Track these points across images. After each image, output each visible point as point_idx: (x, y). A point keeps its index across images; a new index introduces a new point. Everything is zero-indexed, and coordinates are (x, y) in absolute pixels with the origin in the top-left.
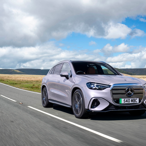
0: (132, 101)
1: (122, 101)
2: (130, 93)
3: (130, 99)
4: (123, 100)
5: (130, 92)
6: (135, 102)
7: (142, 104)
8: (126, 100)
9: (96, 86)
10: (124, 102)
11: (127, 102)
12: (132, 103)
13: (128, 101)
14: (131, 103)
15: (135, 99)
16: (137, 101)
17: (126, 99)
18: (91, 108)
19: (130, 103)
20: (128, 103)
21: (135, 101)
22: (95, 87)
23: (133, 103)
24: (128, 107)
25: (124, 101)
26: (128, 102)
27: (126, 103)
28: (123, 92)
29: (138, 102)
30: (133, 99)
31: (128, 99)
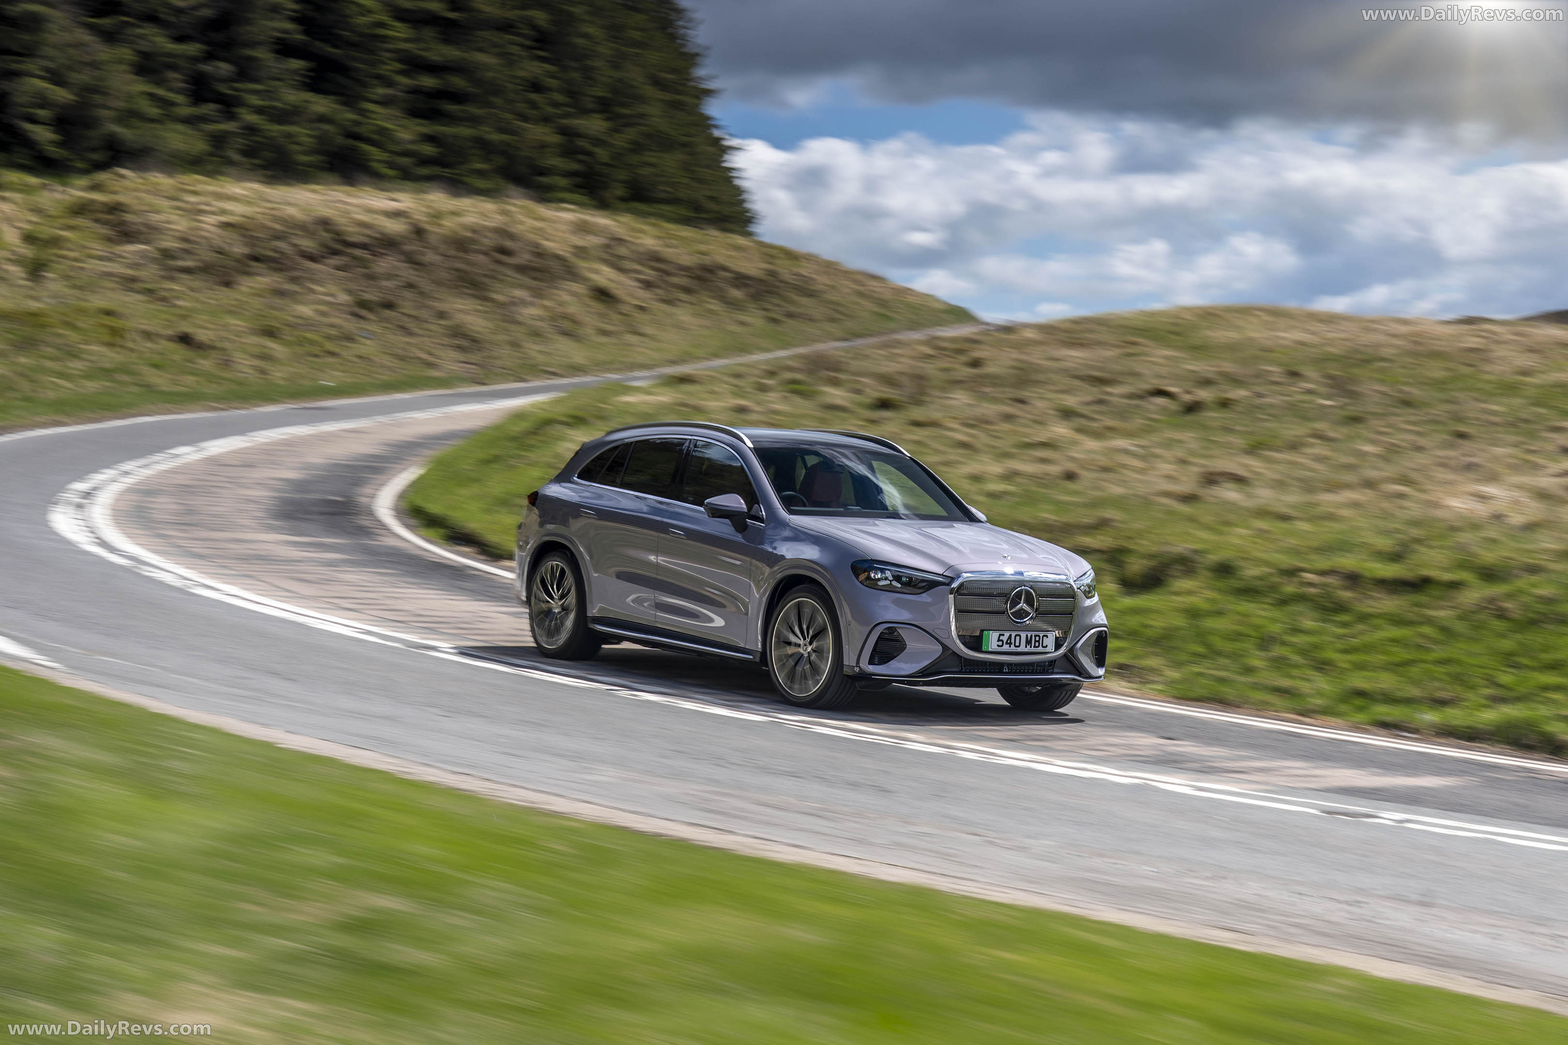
0: (1028, 642)
1: (992, 640)
2: (1022, 609)
3: (1023, 635)
4: (994, 635)
5: (1022, 605)
6: (1040, 649)
7: (1065, 655)
8: (1005, 638)
9: (891, 578)
10: (1000, 643)
11: (1010, 644)
12: (1028, 649)
13: (1013, 641)
14: (1026, 650)
15: (1042, 634)
16: (1046, 641)
17: (1007, 634)
18: (871, 662)
19: (1019, 650)
20: (1013, 649)
21: (1039, 642)
22: (886, 579)
23: (1033, 650)
24: (1010, 665)
25: (999, 640)
26: (1012, 646)
27: (1006, 648)
28: (997, 604)
29: (1051, 646)
30: (1034, 634)
31: (1013, 634)
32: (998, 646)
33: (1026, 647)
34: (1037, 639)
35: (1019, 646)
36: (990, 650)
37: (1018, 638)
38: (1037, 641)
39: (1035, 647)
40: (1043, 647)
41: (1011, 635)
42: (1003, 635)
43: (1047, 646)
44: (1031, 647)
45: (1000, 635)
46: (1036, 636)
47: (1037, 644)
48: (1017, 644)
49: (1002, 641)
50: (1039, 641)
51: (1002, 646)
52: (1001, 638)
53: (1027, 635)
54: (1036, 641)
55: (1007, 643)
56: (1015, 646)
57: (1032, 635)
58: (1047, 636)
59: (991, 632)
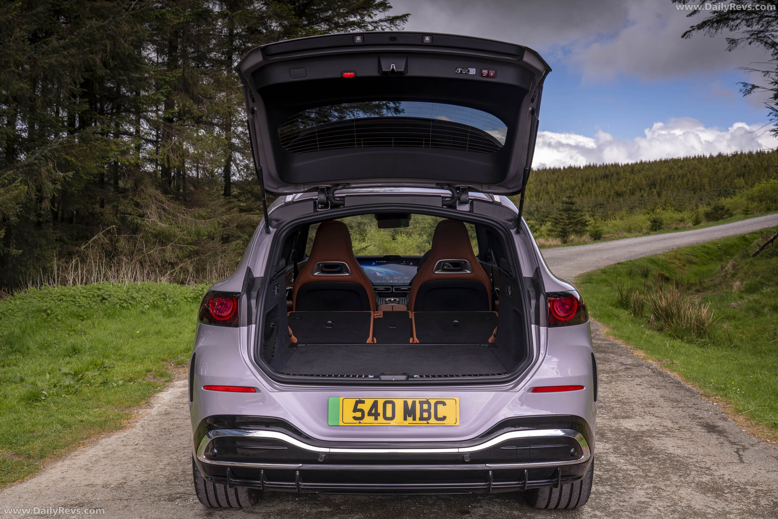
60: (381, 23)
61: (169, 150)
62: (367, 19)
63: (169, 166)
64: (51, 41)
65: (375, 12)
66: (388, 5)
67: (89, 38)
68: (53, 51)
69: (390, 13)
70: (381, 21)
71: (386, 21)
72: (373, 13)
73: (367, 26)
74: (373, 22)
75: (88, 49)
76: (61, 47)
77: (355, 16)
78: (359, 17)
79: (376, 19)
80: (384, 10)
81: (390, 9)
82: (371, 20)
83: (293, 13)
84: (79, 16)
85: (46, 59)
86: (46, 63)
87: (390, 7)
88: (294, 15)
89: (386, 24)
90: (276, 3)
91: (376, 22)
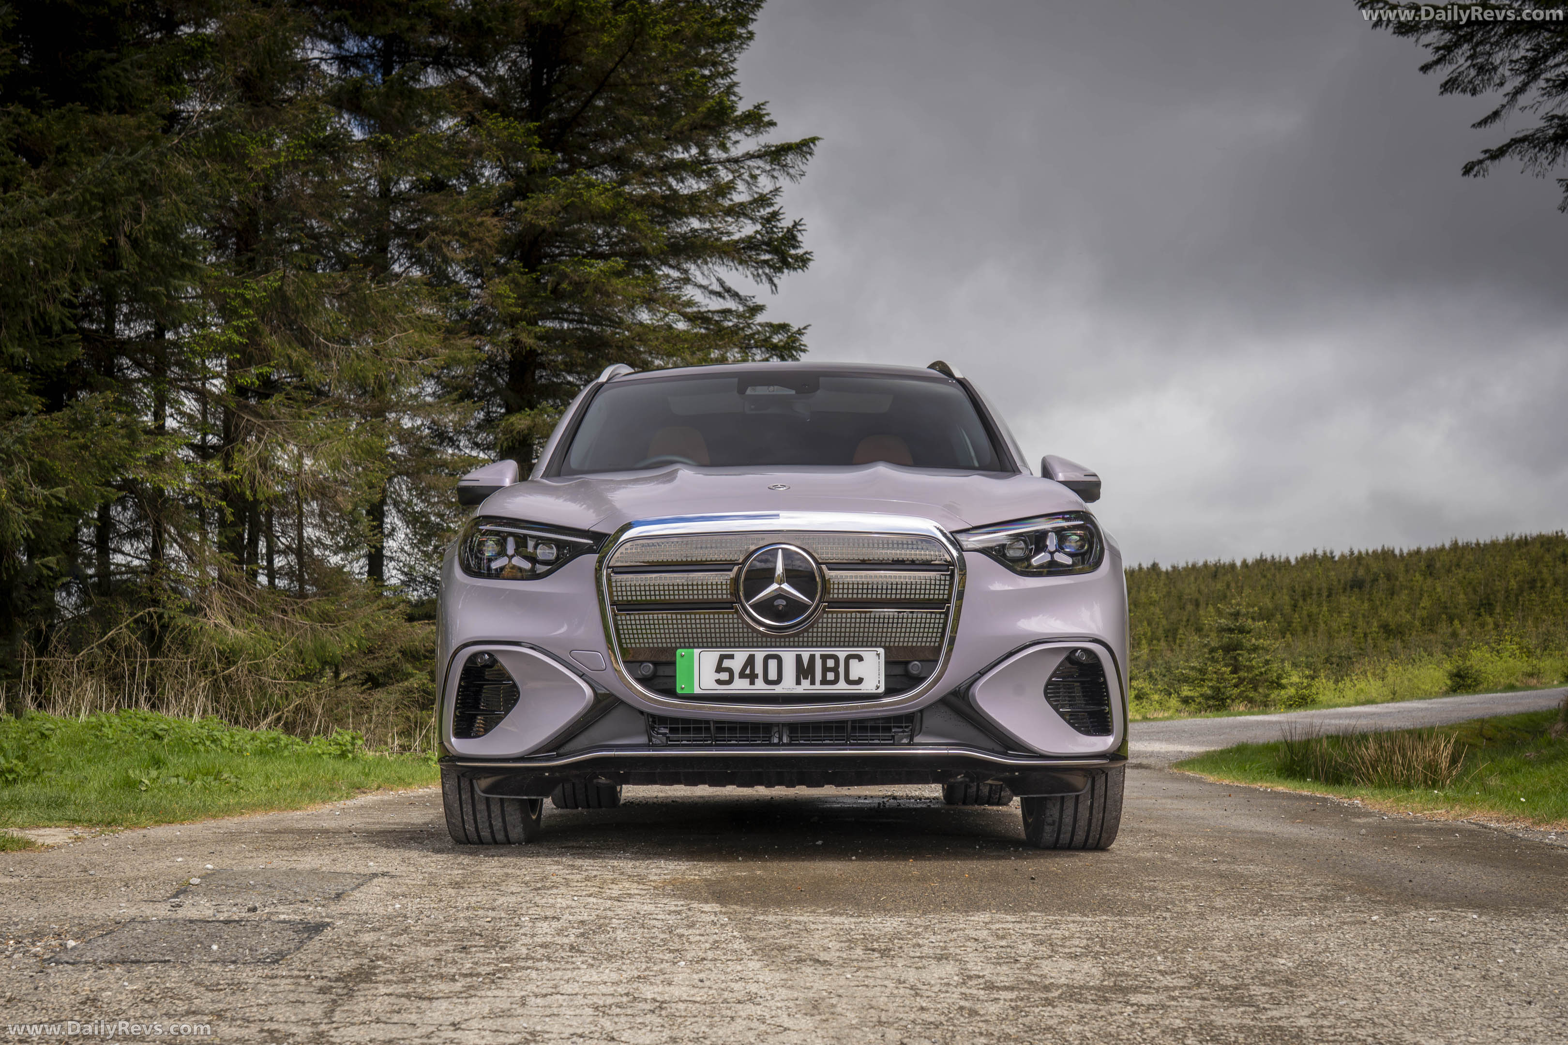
0: (804, 671)
1: (699, 670)
3: (789, 657)
4: (706, 658)
6: (842, 687)
7: (945, 704)
8: (736, 664)
10: (725, 676)
11: (752, 678)
12: (805, 687)
13: (759, 669)
14: (799, 690)
15: (842, 654)
16: (857, 670)
17: (741, 656)
19: (778, 689)
20: (760, 687)
23: (819, 688)
25: (719, 669)
26: (759, 682)
27: (740, 686)
29: (874, 681)
30: (818, 652)
31: (760, 655)
32: (719, 682)
33: (798, 683)
34: (831, 663)
35: (778, 681)
36: (697, 691)
37: (773, 664)
38: (831, 670)
39: (824, 682)
40: (848, 681)
41: (751, 660)
42: (731, 657)
43: (860, 681)
44: (813, 683)
45: (722, 658)
46: (824, 658)
47: (830, 676)
48: (773, 675)
49: (730, 671)
50: (835, 670)
51: (730, 681)
52: (726, 663)
53: (799, 658)
54: (825, 670)
55: (742, 675)
56: (767, 681)
57: (812, 657)
58: (860, 659)
59: (697, 651)
60: (749, 163)
61: (252, 461)
62: (714, 153)
63: (254, 496)
64: (21, 198)
65: (735, 136)
66: (766, 119)
67: (101, 190)
68: (24, 220)
69: (772, 138)
70: (750, 156)
71: (759, 156)
72: (729, 138)
73: (715, 169)
74: (728, 160)
75: (100, 213)
76: (41, 212)
77: (687, 149)
78: (694, 151)
79: (736, 152)
80: (757, 131)
81: (772, 129)
82: (723, 156)
83: (537, 139)
84: (67, 145)
85: (13, 237)
86: (12, 245)
87: (772, 124)
88: (540, 145)
89: (760, 163)
90: (496, 118)
91: (736, 161)
